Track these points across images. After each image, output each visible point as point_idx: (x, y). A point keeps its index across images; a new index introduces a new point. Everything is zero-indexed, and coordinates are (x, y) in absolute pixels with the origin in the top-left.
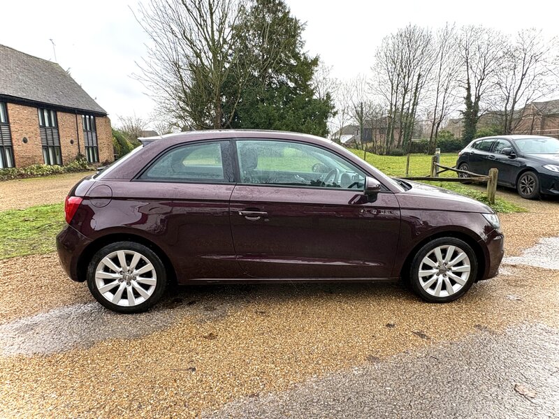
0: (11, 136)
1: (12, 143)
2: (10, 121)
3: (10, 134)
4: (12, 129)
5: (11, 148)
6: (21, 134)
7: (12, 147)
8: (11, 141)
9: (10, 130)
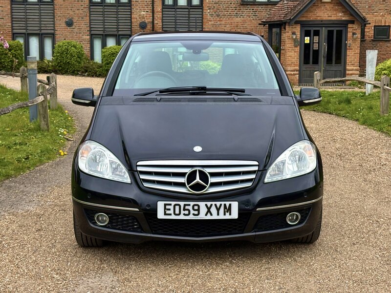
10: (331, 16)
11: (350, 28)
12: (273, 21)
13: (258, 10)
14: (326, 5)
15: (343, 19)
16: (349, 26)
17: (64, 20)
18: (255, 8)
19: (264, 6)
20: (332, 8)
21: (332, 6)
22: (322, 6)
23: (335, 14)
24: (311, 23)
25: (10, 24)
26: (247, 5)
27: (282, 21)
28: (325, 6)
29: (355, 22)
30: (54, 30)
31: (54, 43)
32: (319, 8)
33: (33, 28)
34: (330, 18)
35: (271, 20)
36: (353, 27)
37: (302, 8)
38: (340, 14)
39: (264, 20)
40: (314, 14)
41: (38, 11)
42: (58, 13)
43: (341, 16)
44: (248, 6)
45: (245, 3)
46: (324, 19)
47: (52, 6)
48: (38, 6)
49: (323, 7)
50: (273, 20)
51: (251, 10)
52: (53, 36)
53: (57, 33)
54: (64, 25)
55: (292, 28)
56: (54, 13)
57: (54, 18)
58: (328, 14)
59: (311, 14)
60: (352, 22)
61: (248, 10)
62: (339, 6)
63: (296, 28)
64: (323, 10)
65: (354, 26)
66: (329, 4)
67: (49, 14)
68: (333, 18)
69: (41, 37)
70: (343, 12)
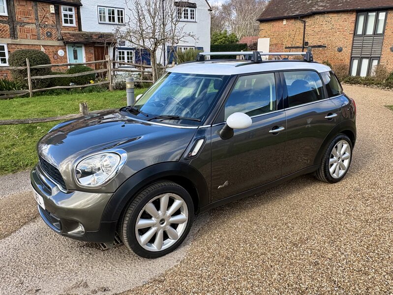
17: (390, 47)
25: (350, 51)
30: (381, 54)
31: (379, 63)
33: (366, 52)
41: (372, 41)
42: (386, 42)
47: (382, 37)
48: (372, 38)
52: (379, 58)
53: (382, 56)
54: (389, 50)
56: (382, 42)
57: (382, 46)
67: (379, 43)
69: (371, 59)
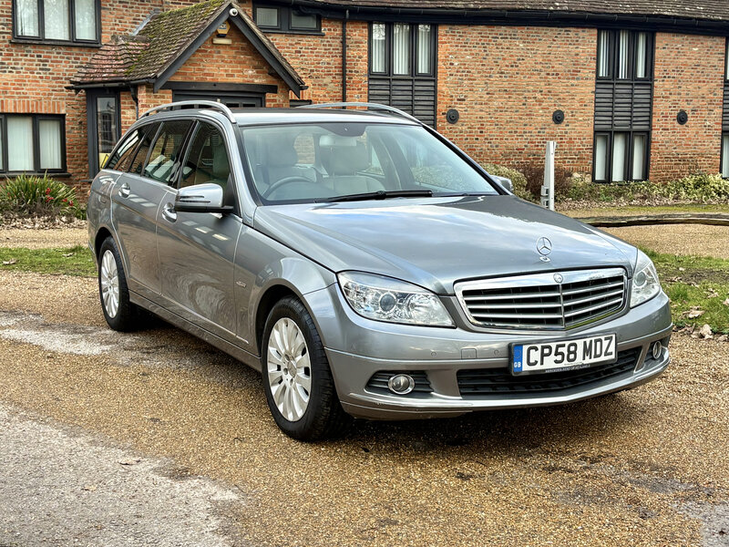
0: (651, 108)
1: (650, 125)
2: (656, 74)
3: (651, 103)
4: (657, 92)
5: (646, 136)
6: (675, 103)
7: (648, 133)
8: (650, 121)
9: (651, 94)
10: (232, 76)
11: (270, 100)
12: (99, 82)
13: (50, 57)
14: (222, 50)
15: (257, 81)
16: (267, 98)
18: (44, 52)
19: (63, 50)
20: (235, 58)
21: (233, 52)
22: (214, 52)
23: (239, 71)
24: (194, 88)
26: (26, 44)
27: (123, 81)
28: (219, 52)
29: (279, 90)
32: (207, 56)
34: (230, 80)
35: (96, 79)
36: (276, 100)
37: (178, 55)
38: (250, 72)
39: (78, 80)
40: (199, 69)
43: (252, 76)
44: (29, 48)
45: (22, 41)
46: (220, 80)
49: (215, 55)
50: (100, 79)
51: (36, 58)
55: (156, 97)
58: (226, 71)
59: (192, 69)
60: (273, 89)
61: (29, 58)
62: (246, 54)
63: (163, 97)
64: (217, 61)
65: (277, 98)
66: (228, 49)
68: (237, 79)
70: (255, 68)
